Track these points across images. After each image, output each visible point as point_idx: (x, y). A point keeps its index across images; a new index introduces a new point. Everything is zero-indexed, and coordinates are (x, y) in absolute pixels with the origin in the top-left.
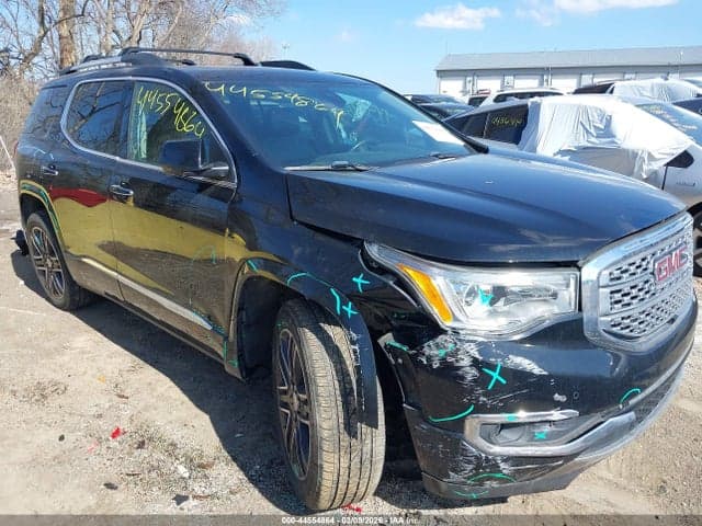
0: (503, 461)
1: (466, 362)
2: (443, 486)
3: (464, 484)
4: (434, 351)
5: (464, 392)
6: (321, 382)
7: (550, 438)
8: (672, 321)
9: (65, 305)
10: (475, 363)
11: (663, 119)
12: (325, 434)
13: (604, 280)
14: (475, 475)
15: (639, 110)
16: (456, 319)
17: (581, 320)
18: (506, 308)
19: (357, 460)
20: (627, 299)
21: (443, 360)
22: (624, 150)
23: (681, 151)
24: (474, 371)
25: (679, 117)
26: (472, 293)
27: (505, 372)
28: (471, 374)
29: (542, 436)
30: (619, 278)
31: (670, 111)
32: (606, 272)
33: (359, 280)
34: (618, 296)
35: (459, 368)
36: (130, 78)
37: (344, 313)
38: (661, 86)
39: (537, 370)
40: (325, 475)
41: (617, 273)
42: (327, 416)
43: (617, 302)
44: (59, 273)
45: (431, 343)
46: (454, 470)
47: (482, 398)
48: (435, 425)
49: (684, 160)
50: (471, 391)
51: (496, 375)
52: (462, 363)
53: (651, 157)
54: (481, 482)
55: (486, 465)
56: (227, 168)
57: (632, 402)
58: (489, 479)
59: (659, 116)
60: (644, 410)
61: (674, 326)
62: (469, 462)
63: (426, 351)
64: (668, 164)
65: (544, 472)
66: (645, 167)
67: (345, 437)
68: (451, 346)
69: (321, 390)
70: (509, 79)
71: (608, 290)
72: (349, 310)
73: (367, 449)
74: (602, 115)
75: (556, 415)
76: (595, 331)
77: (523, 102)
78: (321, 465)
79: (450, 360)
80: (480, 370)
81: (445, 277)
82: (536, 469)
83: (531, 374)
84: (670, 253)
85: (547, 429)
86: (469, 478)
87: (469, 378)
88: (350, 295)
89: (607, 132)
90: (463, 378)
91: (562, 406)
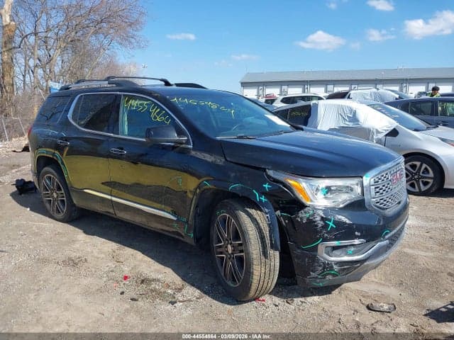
0: (336, 264)
1: (318, 218)
2: (307, 280)
3: (317, 277)
4: (303, 215)
5: (317, 232)
6: (251, 233)
7: (354, 253)
8: (399, 203)
9: (63, 219)
10: (322, 219)
11: (382, 112)
12: (255, 256)
13: (372, 182)
14: (323, 272)
15: (369, 108)
16: (311, 201)
17: (364, 200)
18: (331, 196)
19: (268, 269)
20: (381, 191)
21: (308, 219)
22: (363, 128)
23: (392, 128)
24: (322, 222)
25: (389, 111)
26: (317, 189)
27: (335, 222)
28: (321, 224)
29: (351, 252)
30: (378, 182)
31: (384, 108)
32: (373, 180)
33: (266, 186)
34: (378, 190)
35: (315, 222)
36: (118, 93)
37: (261, 201)
38: (375, 93)
39: (348, 221)
40: (254, 277)
41: (377, 179)
42: (254, 248)
43: (378, 192)
44: (64, 200)
45: (302, 211)
46: (312, 271)
47: (326, 235)
48: (303, 249)
49: (394, 133)
50: (321, 232)
51: (331, 224)
52: (317, 219)
53: (378, 132)
54: (324, 276)
55: (328, 267)
56: (186, 138)
57: (387, 237)
58: (328, 274)
59: (380, 111)
60: (393, 240)
61: (400, 205)
62: (320, 266)
63: (300, 215)
64: (386, 135)
65: (352, 271)
66: (375, 137)
67: (263, 257)
68: (311, 212)
69: (251, 237)
70: (285, 87)
71: (374, 187)
72: (263, 199)
73: (272, 264)
74: (351, 110)
75: (357, 242)
76: (370, 205)
77: (307, 103)
78: (253, 272)
79: (311, 218)
80: (324, 222)
81: (306, 182)
82: (348, 268)
83: (345, 223)
84: (396, 172)
85: (353, 249)
86: (319, 275)
87: (320, 226)
88: (263, 193)
89: (354, 118)
90: (317, 226)
91: (359, 237)
